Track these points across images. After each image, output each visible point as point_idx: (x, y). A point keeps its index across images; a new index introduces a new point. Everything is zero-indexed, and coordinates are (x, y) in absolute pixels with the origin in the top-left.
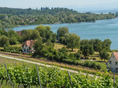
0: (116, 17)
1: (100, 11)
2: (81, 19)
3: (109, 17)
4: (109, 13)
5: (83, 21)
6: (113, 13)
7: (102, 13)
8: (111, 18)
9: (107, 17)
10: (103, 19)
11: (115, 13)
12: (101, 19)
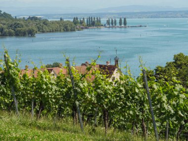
0: (86, 28)
1: (60, 15)
2: (6, 30)
3: (69, 28)
4: (74, 18)
5: (10, 35)
6: (82, 19)
7: (61, 19)
8: (74, 30)
9: (66, 27)
10: (56, 31)
11: (86, 20)
12: (53, 31)
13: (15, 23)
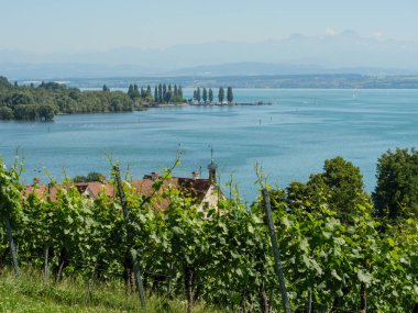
0: (154, 106)
3: (120, 105)
4: (131, 87)
6: (145, 89)
7: (105, 88)
8: (130, 110)
9: (114, 104)
10: (95, 111)
11: (153, 90)
12: (88, 112)
13: (15, 95)
